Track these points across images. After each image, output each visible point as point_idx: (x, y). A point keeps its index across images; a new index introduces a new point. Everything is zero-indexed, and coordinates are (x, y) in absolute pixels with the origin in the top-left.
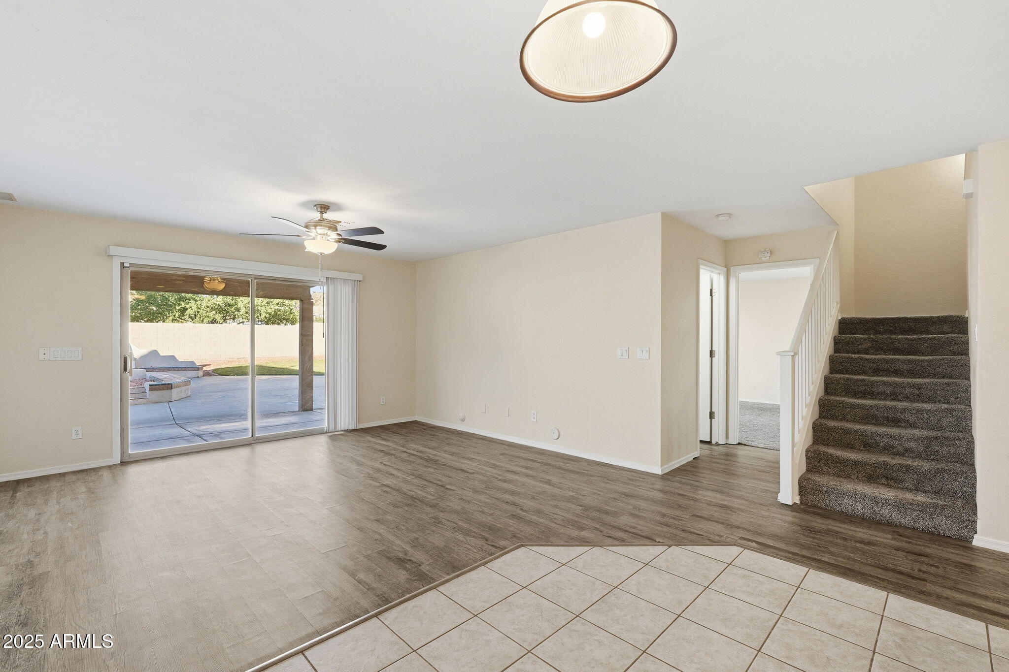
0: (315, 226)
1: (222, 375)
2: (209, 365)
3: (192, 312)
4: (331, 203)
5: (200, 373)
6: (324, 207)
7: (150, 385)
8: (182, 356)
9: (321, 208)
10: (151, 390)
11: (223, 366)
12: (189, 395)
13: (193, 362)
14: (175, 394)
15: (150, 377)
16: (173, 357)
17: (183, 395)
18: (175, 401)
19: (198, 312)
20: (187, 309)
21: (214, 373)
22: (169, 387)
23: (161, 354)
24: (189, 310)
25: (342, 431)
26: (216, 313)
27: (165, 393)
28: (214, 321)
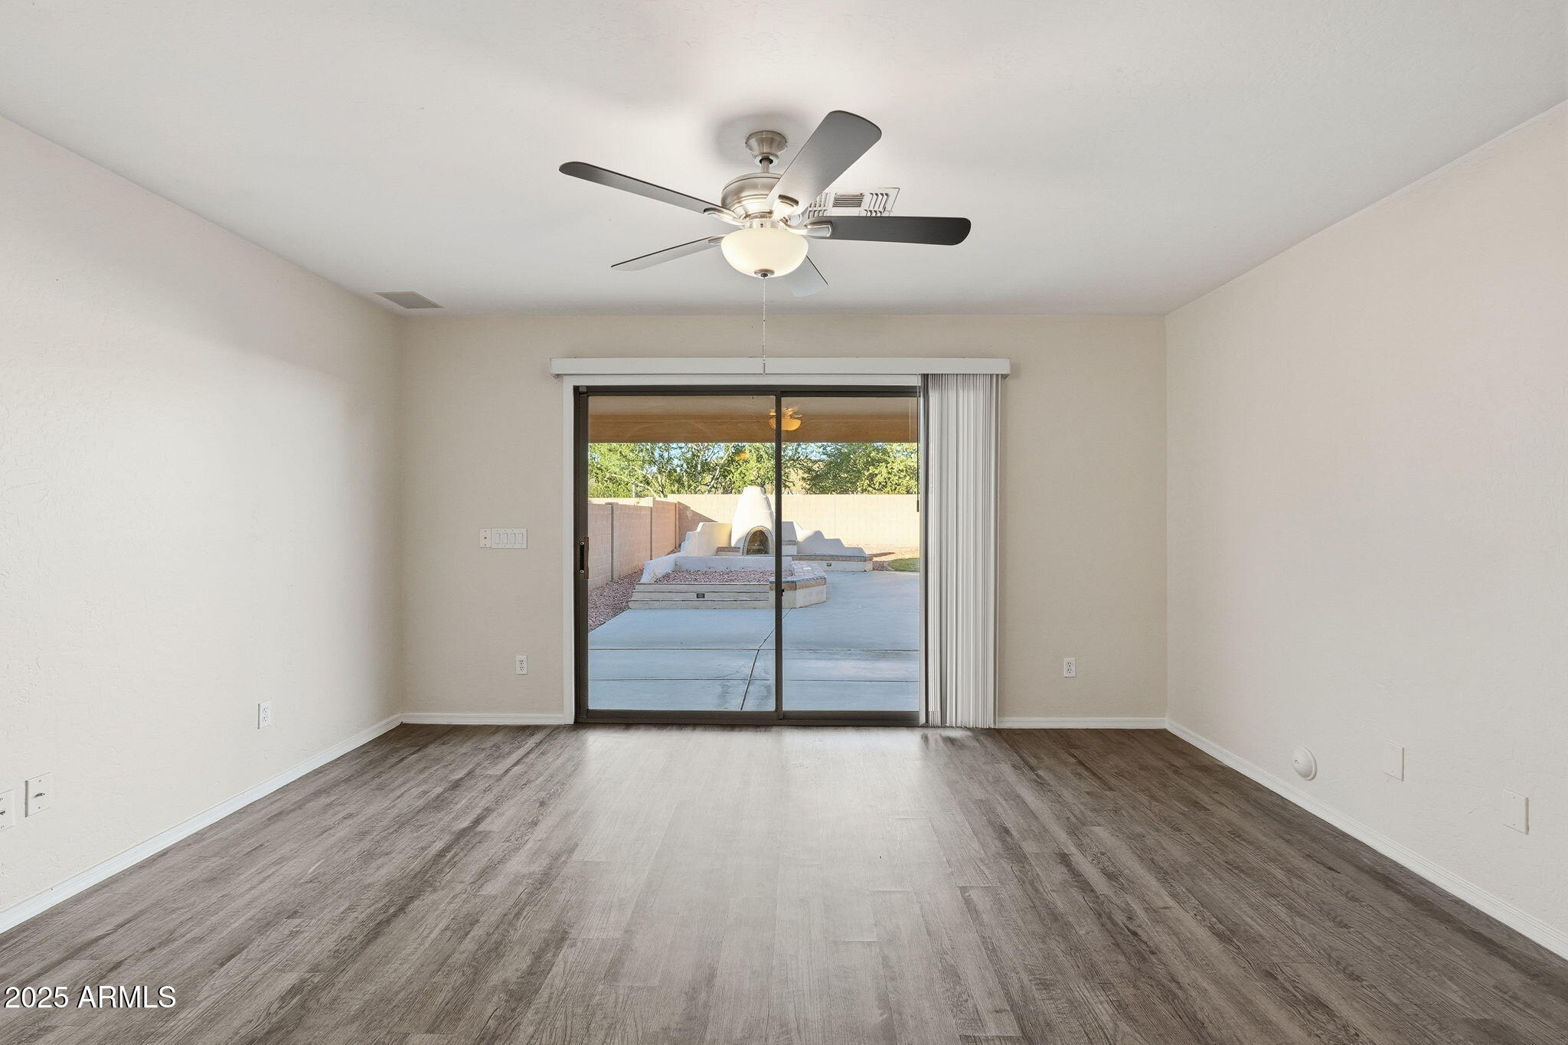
1: (897, 570)
3: (882, 480)
5: (869, 566)
8: (849, 540)
11: (907, 557)
12: (823, 599)
13: (860, 550)
14: (800, 596)
17: (814, 599)
19: (889, 478)
20: (876, 475)
21: (889, 566)
23: (826, 537)
24: (879, 476)
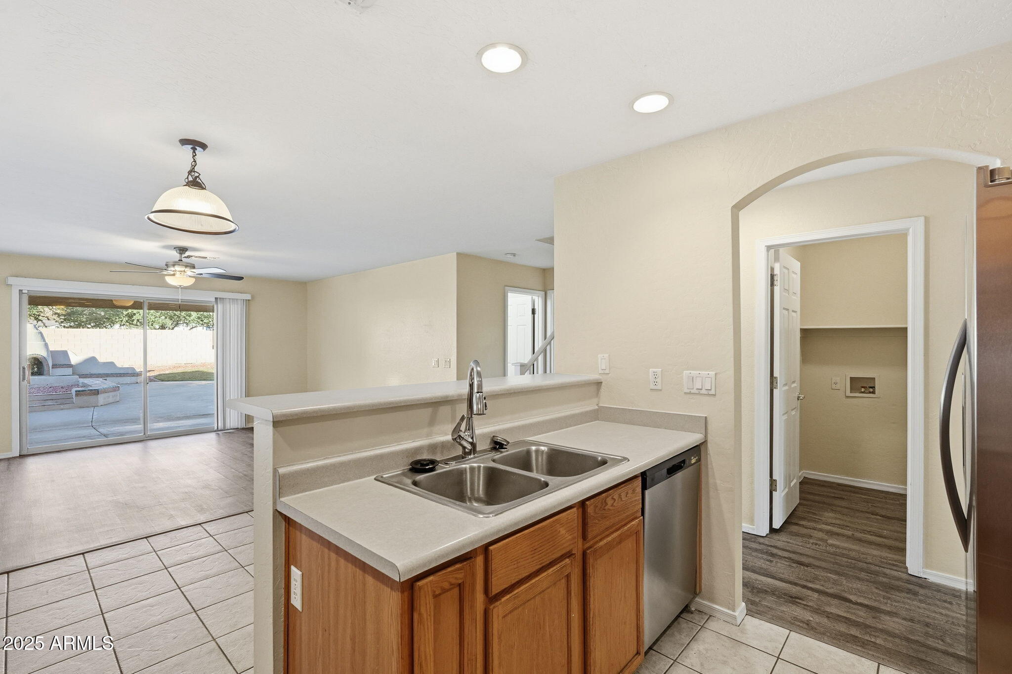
0: (174, 265)
1: (162, 381)
2: (153, 371)
4: (188, 247)
5: (140, 379)
6: (182, 250)
7: (76, 391)
8: (124, 363)
9: (180, 250)
10: (77, 395)
11: (167, 372)
12: (118, 400)
13: (133, 369)
14: (101, 399)
15: (82, 383)
16: (112, 363)
17: (111, 400)
18: (102, 406)
20: (135, 314)
21: (156, 378)
22: (96, 392)
23: (100, 361)
25: (232, 429)
26: (166, 318)
27: (92, 398)
28: (163, 327)
